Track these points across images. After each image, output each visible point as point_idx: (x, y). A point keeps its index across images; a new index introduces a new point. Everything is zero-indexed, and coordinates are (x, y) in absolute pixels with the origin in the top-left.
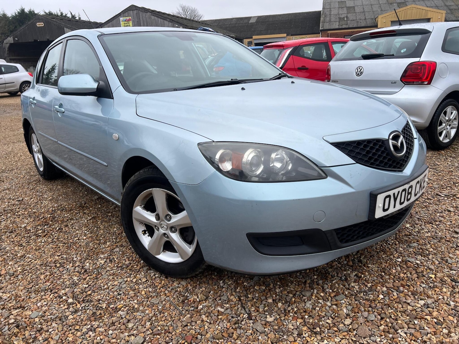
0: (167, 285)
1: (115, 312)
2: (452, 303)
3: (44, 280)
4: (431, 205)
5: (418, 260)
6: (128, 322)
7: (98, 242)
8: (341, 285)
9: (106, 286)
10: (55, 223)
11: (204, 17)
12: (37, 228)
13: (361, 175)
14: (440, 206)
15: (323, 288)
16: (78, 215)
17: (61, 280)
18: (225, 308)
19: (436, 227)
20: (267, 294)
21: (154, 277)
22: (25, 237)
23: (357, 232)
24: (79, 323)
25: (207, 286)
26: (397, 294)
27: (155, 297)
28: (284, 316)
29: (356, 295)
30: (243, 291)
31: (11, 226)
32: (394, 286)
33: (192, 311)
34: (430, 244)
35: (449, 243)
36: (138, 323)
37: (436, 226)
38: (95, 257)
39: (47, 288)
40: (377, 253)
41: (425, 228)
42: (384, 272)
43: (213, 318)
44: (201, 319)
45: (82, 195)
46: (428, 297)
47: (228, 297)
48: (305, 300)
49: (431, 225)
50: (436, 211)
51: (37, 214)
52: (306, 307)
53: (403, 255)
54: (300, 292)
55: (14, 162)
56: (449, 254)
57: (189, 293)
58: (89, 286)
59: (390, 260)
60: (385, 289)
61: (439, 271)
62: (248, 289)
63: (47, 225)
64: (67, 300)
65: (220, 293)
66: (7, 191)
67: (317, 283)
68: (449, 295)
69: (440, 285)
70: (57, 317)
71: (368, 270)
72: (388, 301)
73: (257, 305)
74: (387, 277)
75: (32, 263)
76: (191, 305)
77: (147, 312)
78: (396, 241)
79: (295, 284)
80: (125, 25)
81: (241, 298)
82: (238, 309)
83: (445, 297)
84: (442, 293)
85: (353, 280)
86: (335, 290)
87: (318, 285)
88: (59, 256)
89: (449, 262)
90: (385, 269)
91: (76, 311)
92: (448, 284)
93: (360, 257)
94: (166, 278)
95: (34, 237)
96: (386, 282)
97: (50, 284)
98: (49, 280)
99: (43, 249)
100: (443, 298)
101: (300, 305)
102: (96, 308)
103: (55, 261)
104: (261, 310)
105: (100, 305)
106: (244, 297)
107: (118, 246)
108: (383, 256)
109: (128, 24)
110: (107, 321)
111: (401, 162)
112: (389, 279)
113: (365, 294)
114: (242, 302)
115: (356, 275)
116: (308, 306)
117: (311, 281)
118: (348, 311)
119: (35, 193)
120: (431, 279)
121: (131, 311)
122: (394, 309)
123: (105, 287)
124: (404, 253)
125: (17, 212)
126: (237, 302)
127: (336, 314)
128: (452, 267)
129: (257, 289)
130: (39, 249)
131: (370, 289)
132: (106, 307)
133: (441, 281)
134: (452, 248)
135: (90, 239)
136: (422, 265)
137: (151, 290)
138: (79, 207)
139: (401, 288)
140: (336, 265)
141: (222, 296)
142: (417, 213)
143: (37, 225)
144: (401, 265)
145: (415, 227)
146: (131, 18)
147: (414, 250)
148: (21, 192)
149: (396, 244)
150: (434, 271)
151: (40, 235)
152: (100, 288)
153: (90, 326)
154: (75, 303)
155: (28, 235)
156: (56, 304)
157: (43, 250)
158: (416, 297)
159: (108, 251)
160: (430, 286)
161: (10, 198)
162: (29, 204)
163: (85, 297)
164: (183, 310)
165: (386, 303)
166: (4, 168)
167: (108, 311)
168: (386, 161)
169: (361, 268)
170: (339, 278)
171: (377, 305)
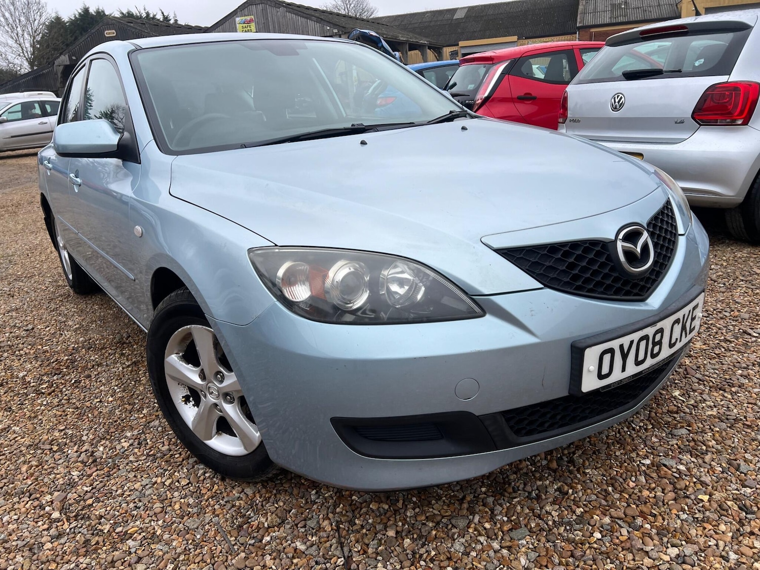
0: (221, 493)
1: (122, 540)
2: (733, 556)
3: (25, 474)
4: (728, 354)
5: (682, 464)
6: (137, 562)
7: (129, 407)
8: (526, 507)
9: (120, 491)
10: (72, 371)
11: (377, 11)
12: (42, 380)
13: (552, 310)
14: (746, 355)
15: (492, 513)
16: (111, 357)
17: (52, 476)
18: (308, 543)
19: (730, 396)
20: (389, 520)
21: (202, 478)
22: (19, 394)
23: (549, 416)
24: (58, 559)
25: (287, 498)
26: (628, 531)
27: (196, 515)
28: (409, 565)
29: (550, 530)
30: (347, 512)
31: (3, 374)
32: (626, 516)
33: (250, 547)
34: (712, 431)
35: (749, 431)
36: (154, 565)
37: (731, 394)
38: (118, 435)
39: (25, 489)
40: (608, 447)
41: (708, 398)
42: (613, 485)
43: (282, 562)
44: (262, 564)
45: (127, 321)
46: (689, 541)
47: (318, 522)
48: (454, 534)
49: (721, 392)
50: (736, 365)
51: (48, 354)
52: (452, 550)
53: (655, 452)
54: (449, 518)
55: (38, 264)
56: (746, 452)
57: (254, 510)
58: (92, 489)
59: (628, 461)
60: (607, 520)
61: (719, 488)
62: (358, 508)
63: (59, 374)
64: (51, 515)
65: (307, 515)
66: (14, 314)
67: (484, 502)
68: (729, 539)
69: (716, 517)
70: (27, 543)
71: (583, 480)
72: (608, 545)
73: (366, 541)
74: (615, 497)
75: (16, 442)
76: (252, 535)
77: (174, 544)
78: (648, 423)
79: (444, 502)
80: (244, 29)
81: (341, 526)
82: (331, 546)
83: (721, 544)
84: (716, 533)
85: (551, 500)
86: (514, 517)
87: (484, 505)
88: (62, 430)
89: (741, 470)
90: (616, 480)
91: (59, 536)
92: (732, 515)
93: (574, 453)
94: (223, 479)
95: (34, 395)
96: (613, 505)
97: (31, 482)
98: (32, 475)
99: (40, 417)
100: (717, 545)
101: (444, 544)
102: (92, 532)
103: (52, 440)
104: (370, 551)
105: (100, 527)
106: (347, 524)
107: (160, 417)
108: (618, 453)
109: (249, 28)
110: (105, 557)
111: (642, 283)
112: (620, 500)
113: (568, 528)
114: (341, 532)
115: (559, 490)
116: (457, 548)
117: (474, 497)
118: (528, 561)
119: (55, 318)
120: (701, 505)
121: (148, 540)
122: (618, 562)
123: (118, 493)
124: (658, 448)
125: (19, 350)
126: (332, 533)
127: (504, 567)
128: (746, 480)
129: (374, 508)
130: (35, 417)
131: (580, 519)
132: (109, 531)
133: (719, 509)
134: (753, 440)
135: (119, 402)
136: (689, 474)
137: (193, 501)
138: (118, 343)
139: (639, 521)
140: (527, 466)
141: (310, 519)
142: (699, 367)
143: (42, 374)
144: (648, 472)
145: (689, 397)
146: (253, 17)
147: (679, 443)
148: (34, 316)
149: (646, 430)
150: (710, 488)
151: (43, 391)
152: (110, 494)
153: (74, 565)
154: (62, 520)
155: (25, 391)
156: (32, 519)
157: (40, 419)
158: (665, 540)
159: (141, 426)
160: (697, 518)
161: (15, 326)
162: (42, 337)
163: (81, 510)
164: (236, 543)
165: (604, 549)
166: (20, 273)
167: (110, 538)
168: (609, 282)
169: (572, 476)
170: (527, 494)
171: (585, 553)
